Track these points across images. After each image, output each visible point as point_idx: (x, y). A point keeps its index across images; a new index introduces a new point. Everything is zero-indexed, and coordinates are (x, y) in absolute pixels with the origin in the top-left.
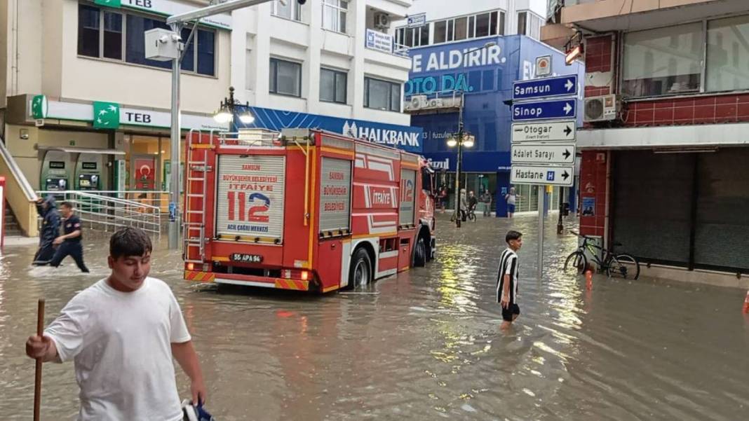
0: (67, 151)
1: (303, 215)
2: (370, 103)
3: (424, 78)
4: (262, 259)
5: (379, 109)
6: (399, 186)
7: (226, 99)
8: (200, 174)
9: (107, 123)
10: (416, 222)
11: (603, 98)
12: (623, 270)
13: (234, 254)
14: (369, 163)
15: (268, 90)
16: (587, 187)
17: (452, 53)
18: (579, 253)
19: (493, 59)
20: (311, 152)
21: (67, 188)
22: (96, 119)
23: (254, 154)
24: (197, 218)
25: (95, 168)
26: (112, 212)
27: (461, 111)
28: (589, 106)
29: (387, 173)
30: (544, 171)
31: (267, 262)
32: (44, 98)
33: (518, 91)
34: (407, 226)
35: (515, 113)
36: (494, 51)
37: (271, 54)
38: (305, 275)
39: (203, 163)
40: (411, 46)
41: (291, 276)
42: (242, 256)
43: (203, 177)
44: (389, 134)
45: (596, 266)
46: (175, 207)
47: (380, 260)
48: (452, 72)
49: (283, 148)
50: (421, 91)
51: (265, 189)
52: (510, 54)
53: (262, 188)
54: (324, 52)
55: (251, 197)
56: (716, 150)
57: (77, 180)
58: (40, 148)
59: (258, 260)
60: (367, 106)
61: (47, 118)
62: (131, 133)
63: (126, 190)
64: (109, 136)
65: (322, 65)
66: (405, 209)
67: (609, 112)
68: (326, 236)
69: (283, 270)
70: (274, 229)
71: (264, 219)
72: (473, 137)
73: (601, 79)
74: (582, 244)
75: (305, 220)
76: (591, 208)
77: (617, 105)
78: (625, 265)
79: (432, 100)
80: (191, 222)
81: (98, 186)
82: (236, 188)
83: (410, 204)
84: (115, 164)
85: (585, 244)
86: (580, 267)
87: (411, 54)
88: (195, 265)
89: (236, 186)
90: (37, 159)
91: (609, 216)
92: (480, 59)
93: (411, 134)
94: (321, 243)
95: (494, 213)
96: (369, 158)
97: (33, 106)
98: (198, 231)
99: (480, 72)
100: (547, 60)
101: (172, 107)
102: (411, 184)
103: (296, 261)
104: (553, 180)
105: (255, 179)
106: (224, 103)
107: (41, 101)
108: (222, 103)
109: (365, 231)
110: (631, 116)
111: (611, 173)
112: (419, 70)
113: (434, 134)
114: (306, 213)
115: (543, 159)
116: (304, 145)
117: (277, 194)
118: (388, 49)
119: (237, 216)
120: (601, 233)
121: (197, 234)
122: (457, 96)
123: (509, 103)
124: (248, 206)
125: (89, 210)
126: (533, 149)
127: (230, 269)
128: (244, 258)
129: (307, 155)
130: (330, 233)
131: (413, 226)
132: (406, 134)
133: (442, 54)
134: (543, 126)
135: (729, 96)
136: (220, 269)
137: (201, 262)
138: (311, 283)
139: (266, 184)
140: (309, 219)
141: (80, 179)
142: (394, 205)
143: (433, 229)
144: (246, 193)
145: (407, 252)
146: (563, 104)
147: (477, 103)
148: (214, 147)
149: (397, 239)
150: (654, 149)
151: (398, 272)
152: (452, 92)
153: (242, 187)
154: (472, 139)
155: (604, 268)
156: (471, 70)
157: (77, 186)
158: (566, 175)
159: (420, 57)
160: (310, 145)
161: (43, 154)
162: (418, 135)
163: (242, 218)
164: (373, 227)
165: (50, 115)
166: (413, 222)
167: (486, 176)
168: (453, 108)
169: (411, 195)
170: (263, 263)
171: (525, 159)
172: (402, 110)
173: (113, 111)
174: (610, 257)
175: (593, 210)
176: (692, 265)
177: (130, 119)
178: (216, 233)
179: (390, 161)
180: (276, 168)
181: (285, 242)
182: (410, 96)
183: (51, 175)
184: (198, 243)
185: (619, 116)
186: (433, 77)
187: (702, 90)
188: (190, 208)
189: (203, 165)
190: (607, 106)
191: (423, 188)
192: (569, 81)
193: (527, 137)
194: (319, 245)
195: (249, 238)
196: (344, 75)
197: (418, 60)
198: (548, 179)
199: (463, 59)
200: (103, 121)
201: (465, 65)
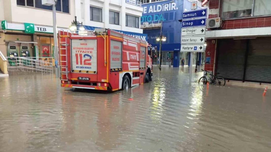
0: (16, 42)
1: (104, 62)
2: (128, 25)
3: (148, 16)
4: (90, 79)
5: (131, 27)
6: (139, 53)
7: (74, 21)
8: (64, 47)
9: (30, 31)
10: (146, 67)
11: (215, 19)
12: (220, 83)
13: (79, 77)
14: (128, 43)
15: (89, 19)
16: (208, 53)
17: (158, 6)
18: (204, 77)
19: (173, 8)
20: (106, 38)
21: (17, 56)
22: (26, 30)
23: (85, 39)
24: (64, 64)
25: (27, 49)
26: (34, 65)
27: (161, 28)
28: (210, 22)
29: (135, 48)
30: (193, 46)
31: (91, 80)
32: (6, 22)
33: (184, 16)
34: (143, 68)
35: (183, 24)
36: (174, 5)
37: (90, 5)
38: (106, 85)
39: (65, 42)
40: (143, 3)
41: (101, 85)
42: (82, 78)
43: (65, 48)
44: (135, 36)
45: (210, 81)
46: (57, 62)
47: (133, 80)
48: (158, 13)
49: (96, 36)
50: (147, 21)
51: (89, 52)
52: (179, 6)
53: (88, 52)
54: (110, 4)
55: (84, 56)
56: (256, 38)
57: (21, 53)
58: (6, 41)
59: (88, 79)
60: (127, 26)
61: (7, 29)
62: (39, 36)
63: (39, 57)
64: (31, 37)
65: (109, 9)
66: (142, 61)
67: (218, 24)
68: (113, 70)
69: (97, 83)
70: (93, 68)
71: (90, 64)
72: (166, 37)
73: (215, 12)
74: (205, 74)
75: (105, 64)
76: (209, 61)
77: (220, 21)
78: (220, 81)
79: (151, 24)
80: (62, 65)
81: (29, 55)
82: (78, 52)
83: (144, 60)
84: (34, 47)
85: (206, 74)
86: (204, 82)
87: (143, 6)
88: (65, 81)
89: (78, 51)
90: (5, 45)
91: (215, 64)
92: (168, 8)
93: (143, 37)
94: (111, 73)
95: (172, 66)
96: (128, 41)
97: (2, 25)
98: (65, 69)
99: (168, 13)
100: (196, 3)
101: (53, 25)
102: (144, 52)
103: (102, 79)
104: (196, 50)
105: (85, 49)
106: (73, 23)
107: (4, 23)
108: (72, 22)
109: (127, 69)
110: (225, 26)
111: (217, 48)
112: (146, 12)
113: (151, 37)
114: (105, 61)
115: (193, 42)
116: (103, 35)
117: (94, 54)
118: (134, 4)
119: (79, 63)
120: (212, 70)
121: (65, 70)
122: (160, 23)
123: (181, 21)
124: (83, 59)
125: (26, 64)
126: (189, 38)
127: (78, 83)
128: (83, 79)
129: (105, 39)
130: (114, 69)
131: (145, 68)
132: (141, 36)
133: (154, 6)
134: (193, 29)
135: (262, 18)
136: (74, 83)
137: (67, 80)
138: (108, 88)
139: (90, 50)
140: (106, 63)
141: (22, 53)
142: (138, 60)
143: (152, 70)
144: (82, 54)
145: (143, 77)
146: (201, 20)
147: (167, 25)
148: (69, 36)
149: (139, 72)
150: (233, 38)
151: (139, 85)
152: (158, 21)
153: (81, 52)
154: (165, 38)
155: (213, 82)
156: (165, 12)
157: (21, 55)
158: (201, 48)
159: (146, 7)
160: (106, 35)
161: (7, 43)
162: (145, 37)
163: (81, 64)
164: (130, 68)
165: (8, 28)
166: (145, 66)
167: (170, 52)
168: (158, 27)
169: (144, 56)
170: (90, 80)
171: (186, 42)
172: (140, 28)
173: (32, 27)
174: (215, 78)
175: (210, 62)
176: (244, 80)
177: (38, 30)
178: (72, 69)
179: (136, 43)
180: (93, 44)
181: (98, 72)
182: (143, 23)
183: (11, 51)
184: (65, 73)
185: (221, 26)
186: (151, 15)
187: (252, 15)
188: (61, 60)
189: (65, 43)
190: (217, 22)
191: (148, 54)
192: (204, 11)
193: (187, 34)
194: (110, 73)
195: (84, 71)
196: (118, 13)
197: (145, 9)
198: (194, 50)
199: (162, 7)
200: (28, 31)
201: (163, 10)
